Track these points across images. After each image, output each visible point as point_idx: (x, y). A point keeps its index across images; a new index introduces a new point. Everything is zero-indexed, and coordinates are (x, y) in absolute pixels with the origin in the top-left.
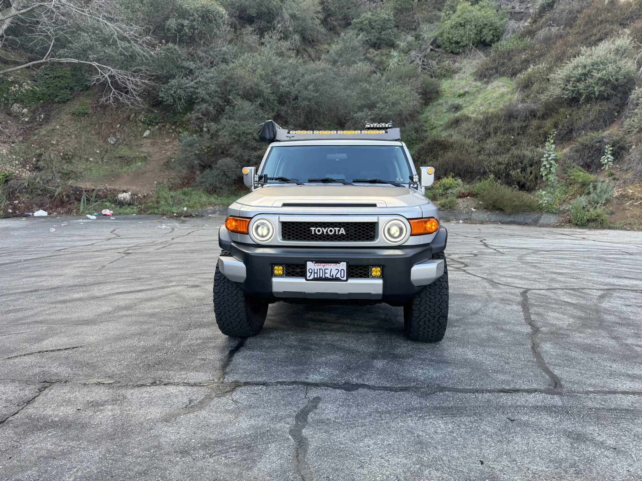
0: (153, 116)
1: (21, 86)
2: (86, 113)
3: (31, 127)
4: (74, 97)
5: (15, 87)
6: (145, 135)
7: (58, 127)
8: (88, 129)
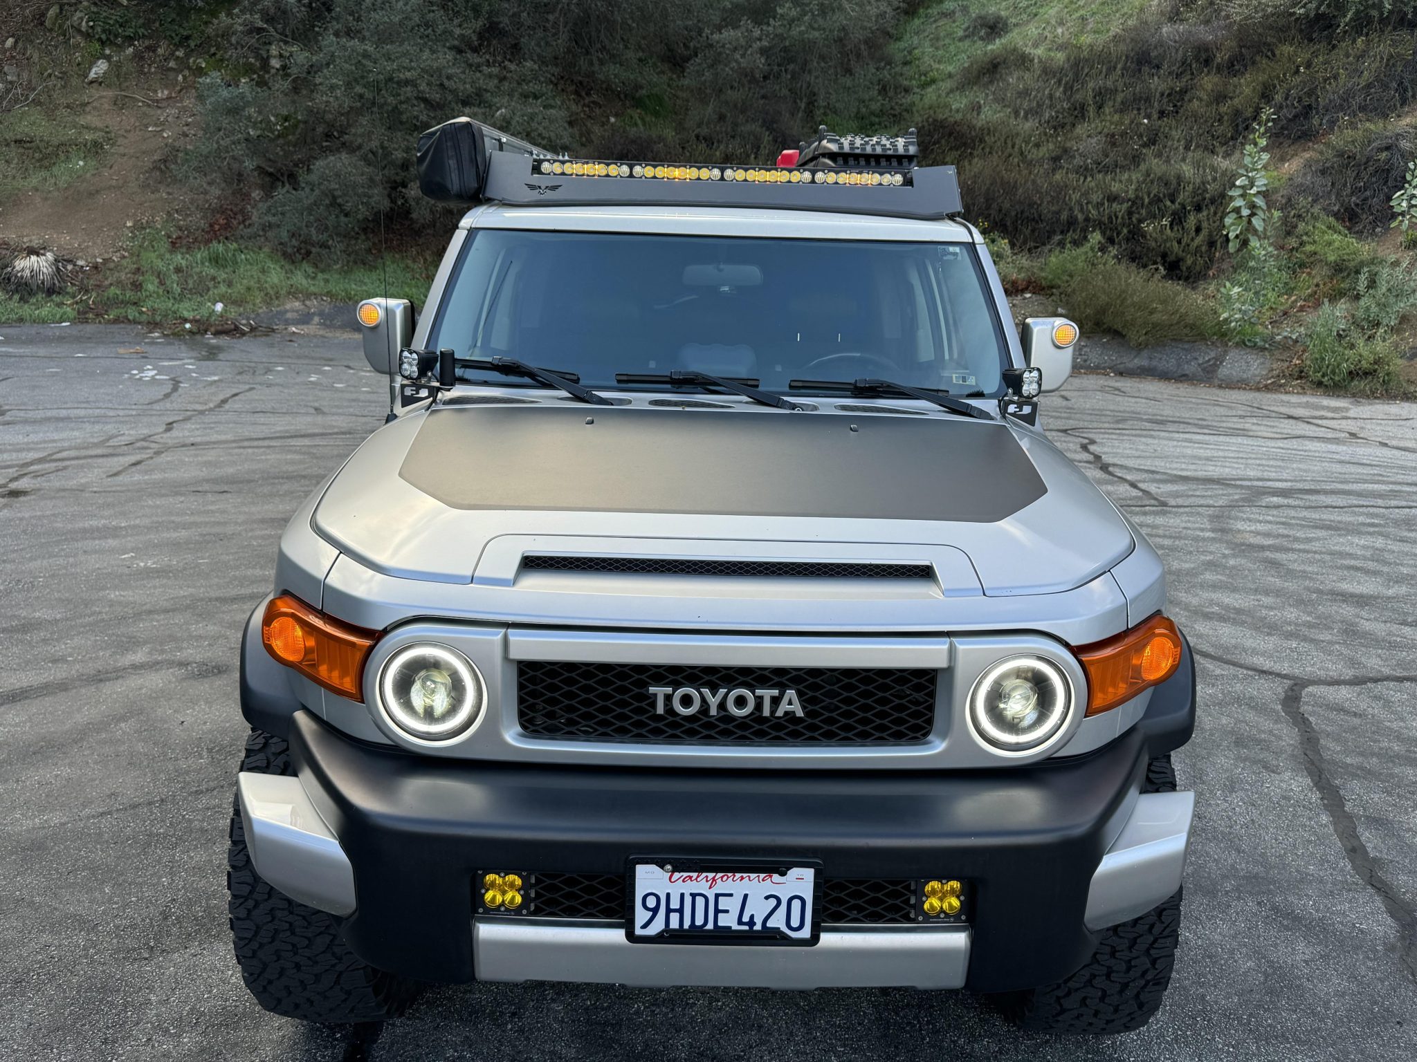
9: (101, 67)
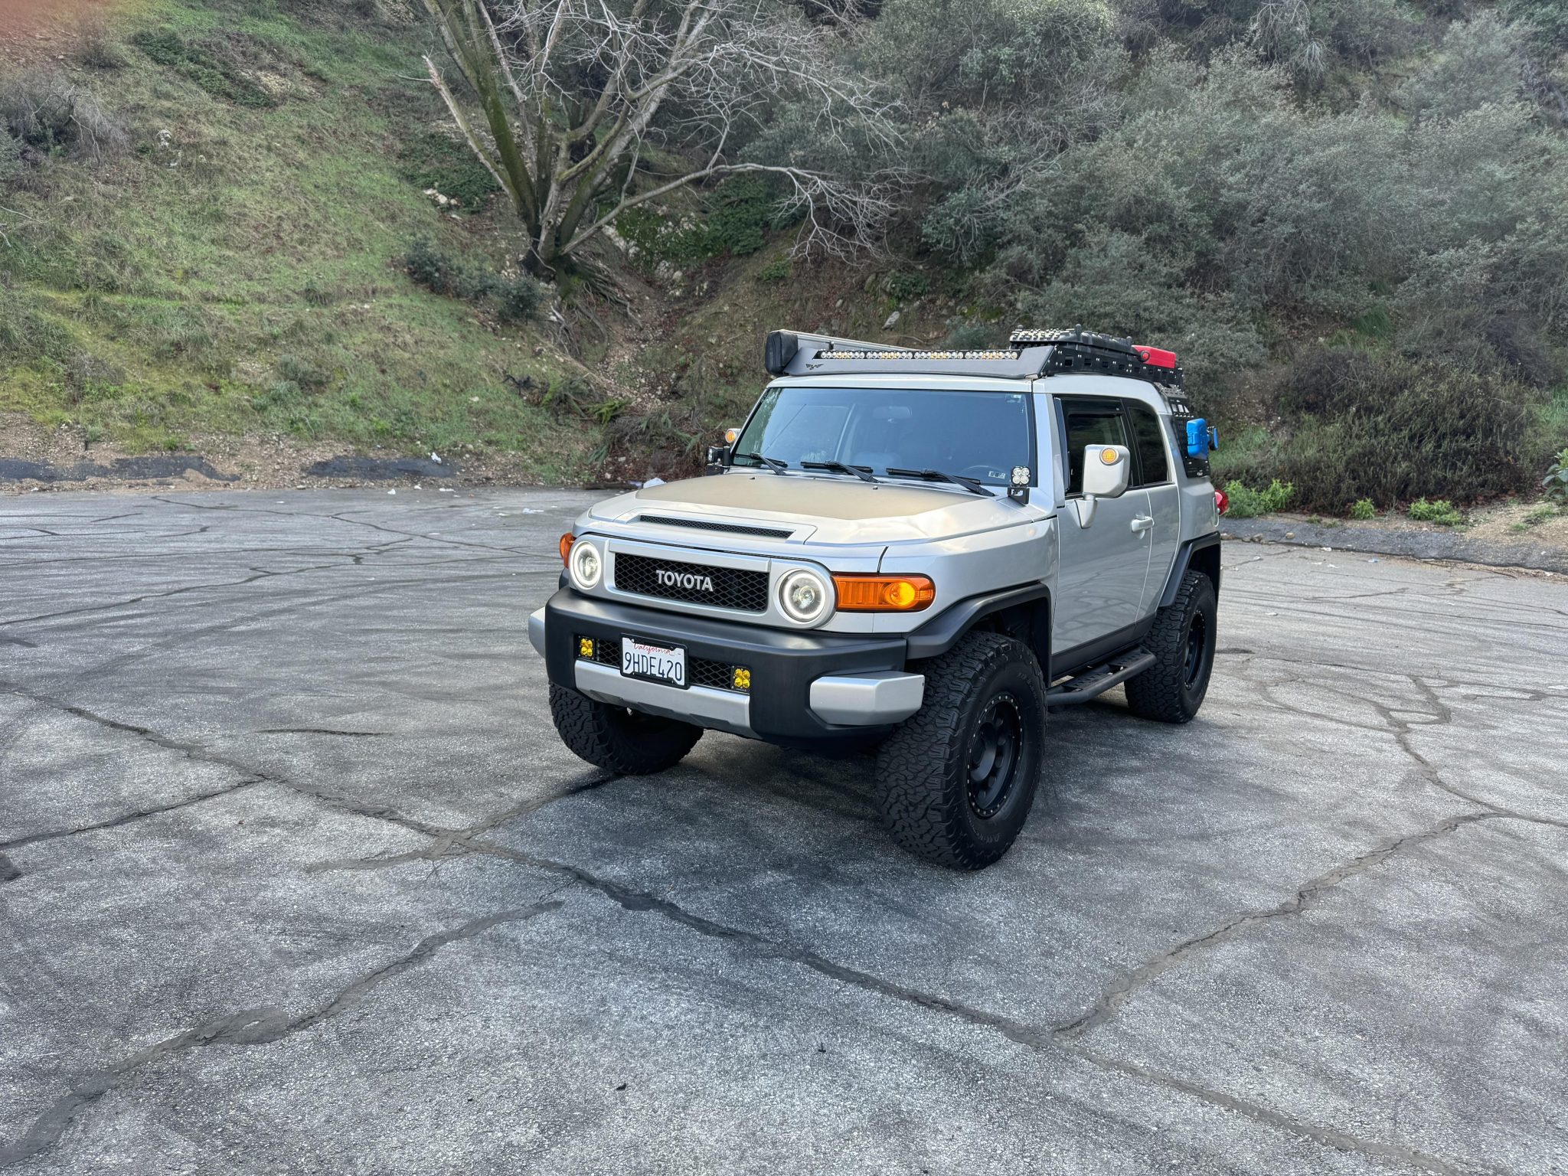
0: (911, 278)
1: (677, 223)
2: (783, 278)
3: (681, 310)
4: (767, 243)
5: (667, 227)
6: (887, 323)
7: (726, 308)
8: (781, 311)
9: (895, 317)
